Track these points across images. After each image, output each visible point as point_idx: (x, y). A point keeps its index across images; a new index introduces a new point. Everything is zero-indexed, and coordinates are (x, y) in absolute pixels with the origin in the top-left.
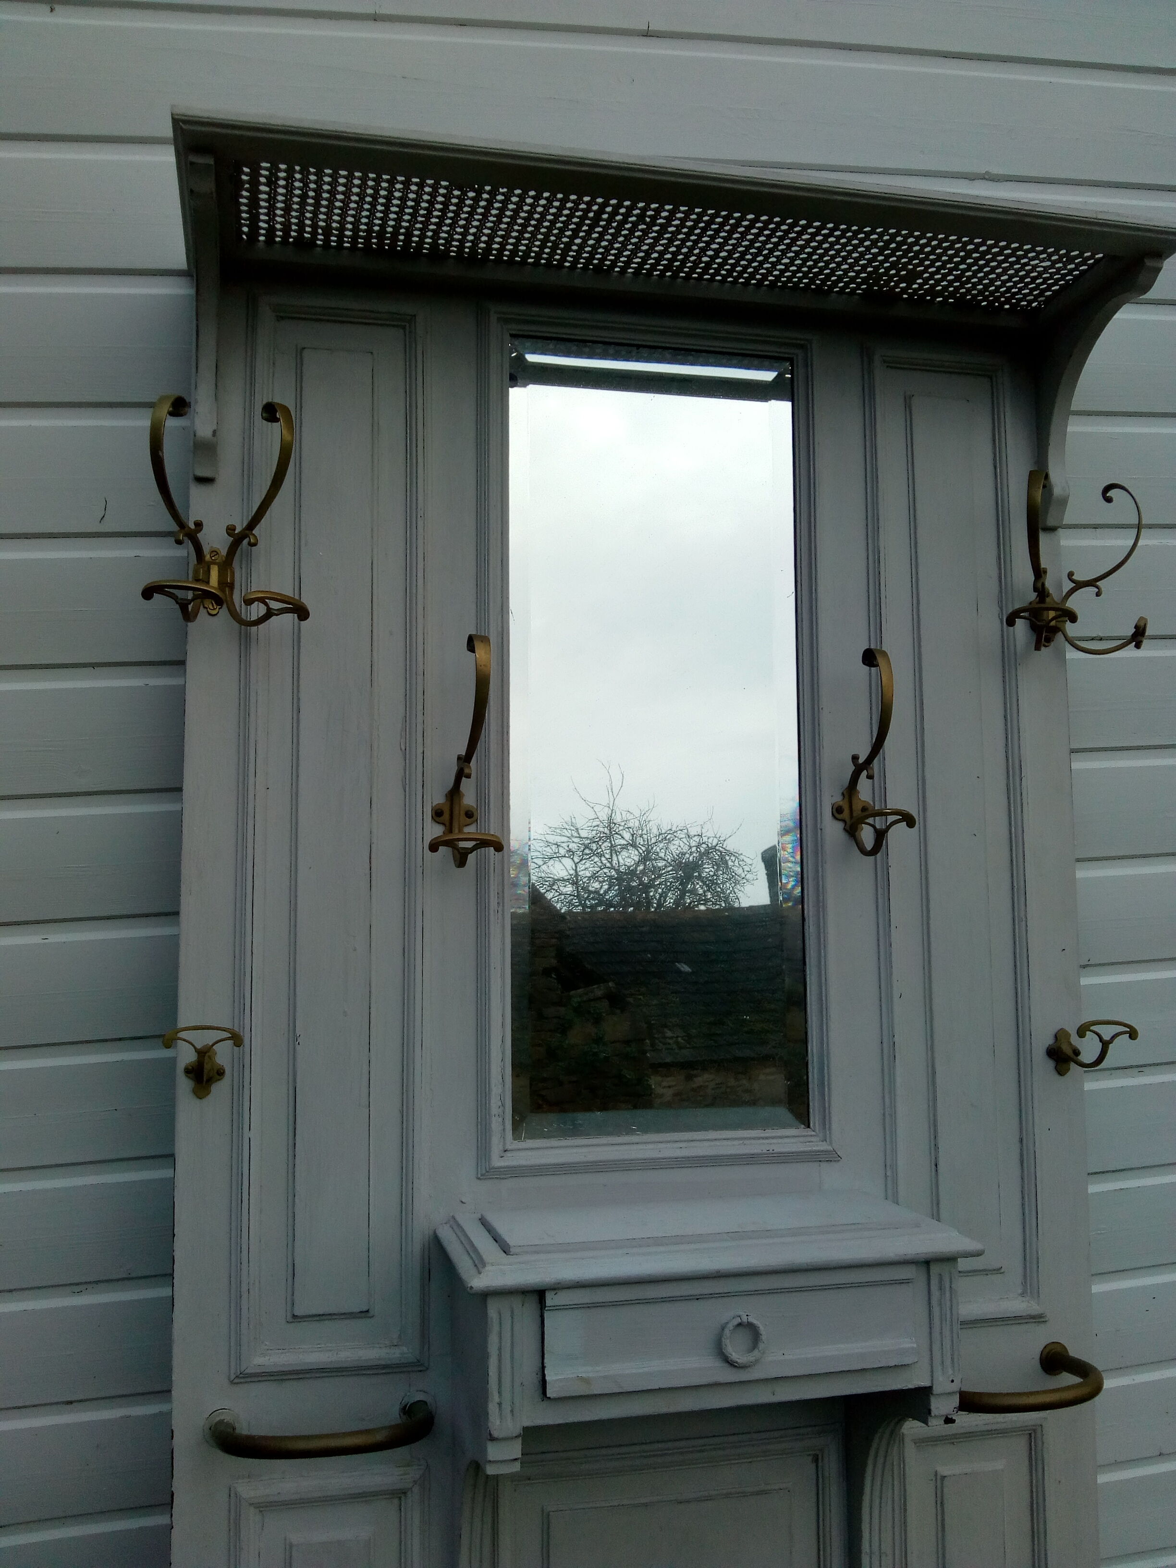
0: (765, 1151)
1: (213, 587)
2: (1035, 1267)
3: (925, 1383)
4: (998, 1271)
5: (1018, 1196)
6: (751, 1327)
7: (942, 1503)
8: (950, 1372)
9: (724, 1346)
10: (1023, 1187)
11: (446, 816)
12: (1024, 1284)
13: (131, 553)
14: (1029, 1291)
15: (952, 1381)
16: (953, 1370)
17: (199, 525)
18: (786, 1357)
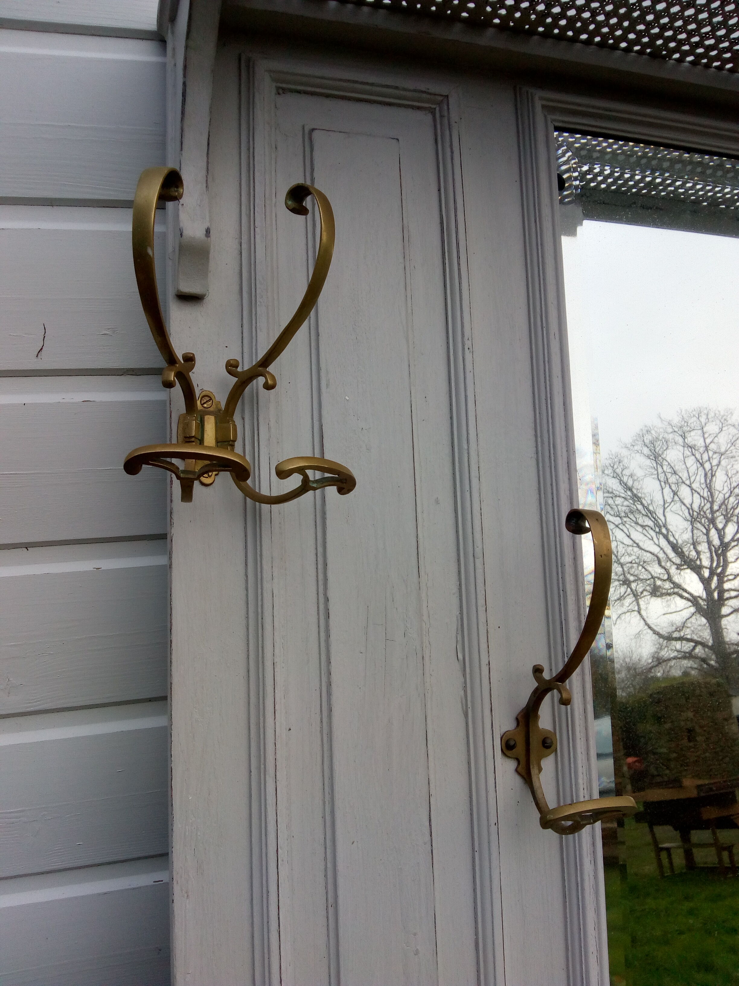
1: (209, 448)
11: (520, 749)
13: (78, 397)
17: (189, 359)
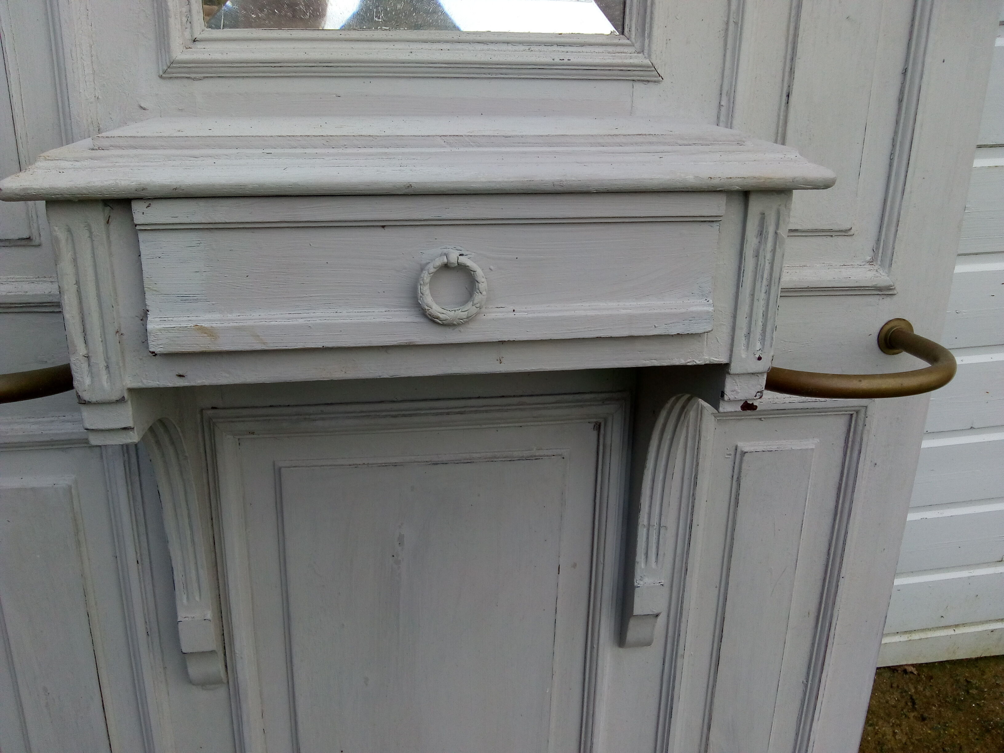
0: (557, 60)
2: (893, 229)
3: (722, 359)
4: (845, 233)
5: (888, 142)
6: (462, 269)
7: (739, 479)
8: (758, 346)
9: (420, 294)
10: (896, 133)
12: (875, 251)
14: (879, 259)
15: (760, 358)
16: (763, 344)
18: (518, 315)
